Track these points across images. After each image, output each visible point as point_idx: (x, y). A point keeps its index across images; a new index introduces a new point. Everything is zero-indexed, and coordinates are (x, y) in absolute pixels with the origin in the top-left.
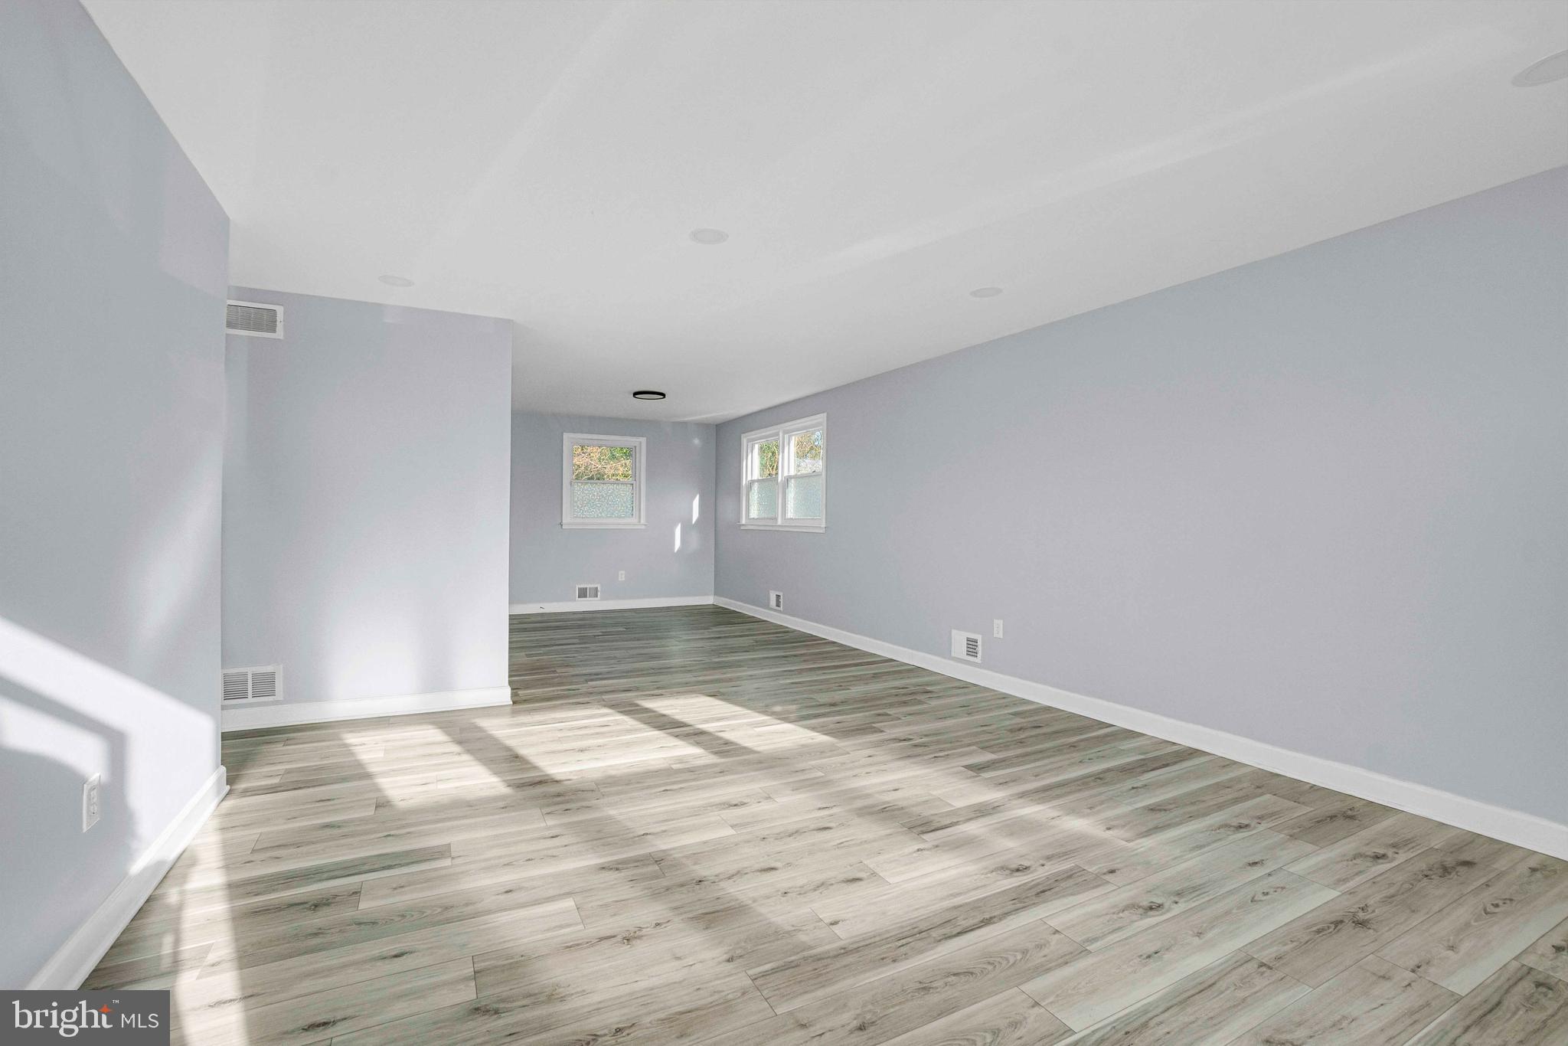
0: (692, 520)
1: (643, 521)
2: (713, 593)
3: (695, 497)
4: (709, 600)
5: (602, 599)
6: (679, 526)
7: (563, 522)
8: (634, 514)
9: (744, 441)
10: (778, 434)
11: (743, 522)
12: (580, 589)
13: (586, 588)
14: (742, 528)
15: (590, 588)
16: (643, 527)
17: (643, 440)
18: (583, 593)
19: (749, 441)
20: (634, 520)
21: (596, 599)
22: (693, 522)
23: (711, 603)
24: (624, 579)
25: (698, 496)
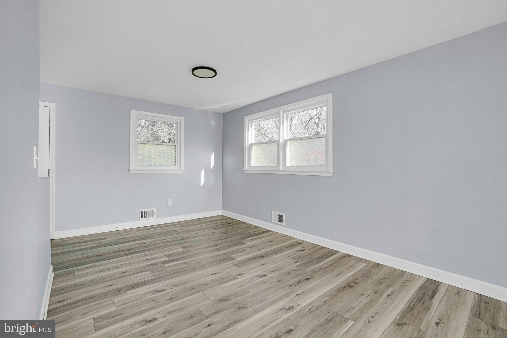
0: (210, 167)
1: (182, 168)
2: (221, 208)
3: (212, 154)
4: (219, 212)
5: (157, 218)
6: (204, 170)
7: (131, 169)
8: (177, 164)
9: (247, 119)
10: (279, 113)
11: (246, 168)
12: (142, 212)
13: (147, 212)
14: (245, 172)
15: (149, 211)
16: (183, 172)
17: (182, 119)
18: (144, 215)
19: (250, 120)
20: (177, 168)
21: (153, 218)
22: (211, 169)
23: (221, 215)
24: (171, 204)
25: (213, 154)
